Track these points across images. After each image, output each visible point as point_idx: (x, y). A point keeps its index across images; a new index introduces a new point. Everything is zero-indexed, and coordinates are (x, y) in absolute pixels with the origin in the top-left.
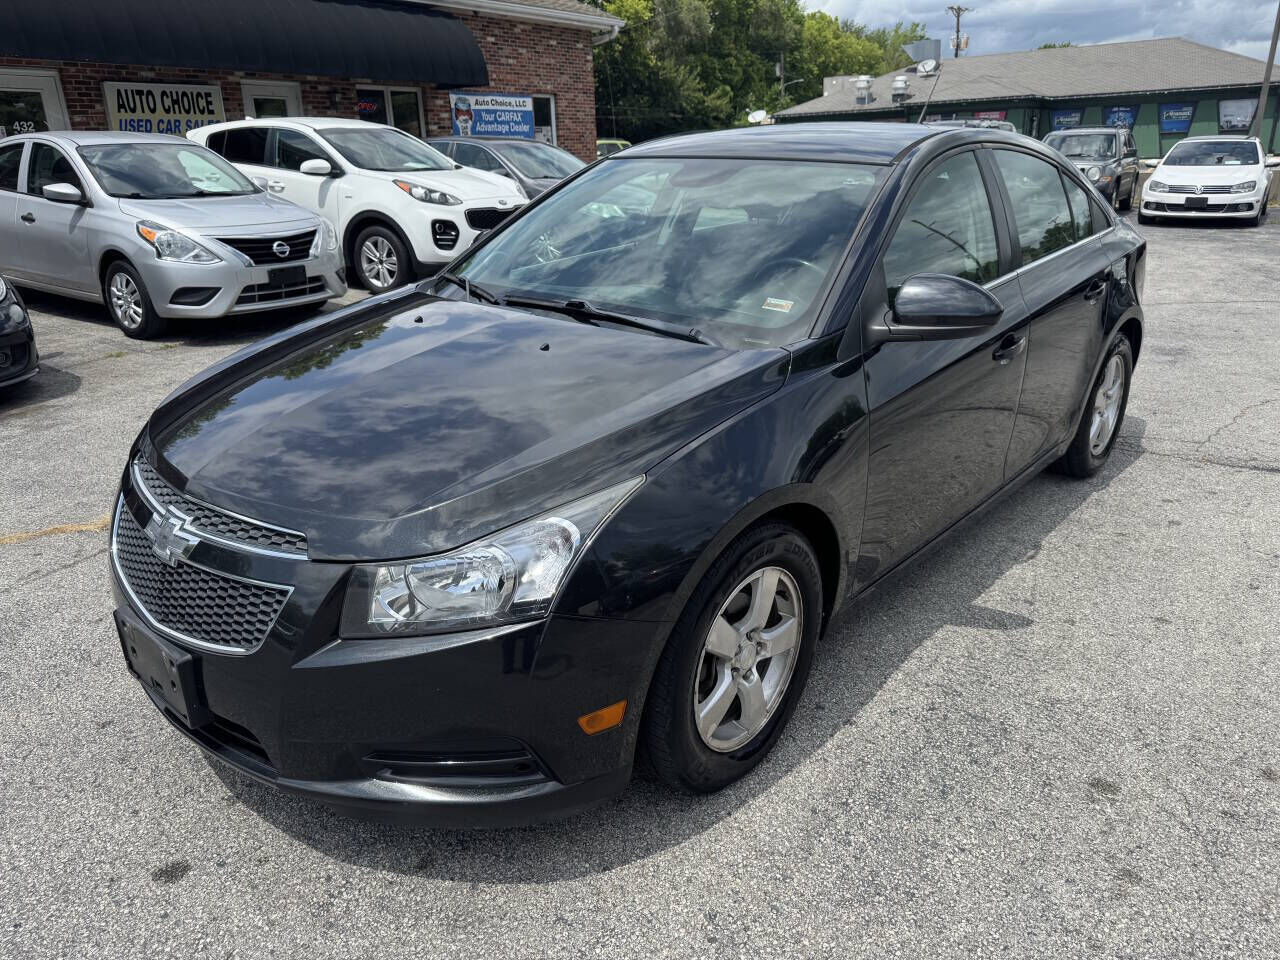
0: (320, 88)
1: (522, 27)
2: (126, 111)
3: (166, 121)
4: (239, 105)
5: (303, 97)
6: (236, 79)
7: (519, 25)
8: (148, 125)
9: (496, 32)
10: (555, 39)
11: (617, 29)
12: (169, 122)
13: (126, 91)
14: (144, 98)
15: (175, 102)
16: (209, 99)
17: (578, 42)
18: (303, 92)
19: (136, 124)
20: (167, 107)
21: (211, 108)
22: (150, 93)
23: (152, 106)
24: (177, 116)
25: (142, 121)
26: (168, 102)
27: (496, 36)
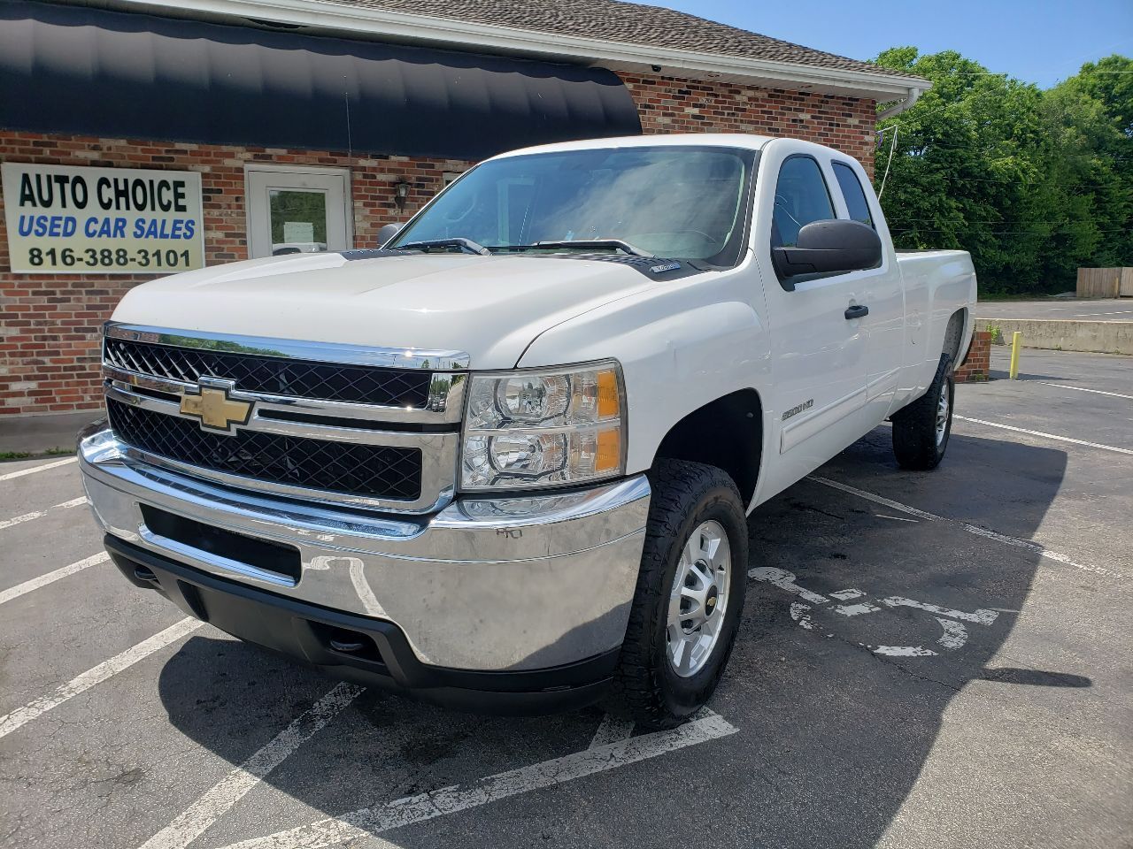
0: (381, 177)
1: (751, 93)
2: (34, 205)
3: (101, 222)
4: (237, 199)
5: (353, 190)
6: (238, 164)
7: (743, 92)
8: (70, 224)
9: (703, 100)
10: (808, 112)
11: (916, 94)
12: (107, 221)
13: (38, 177)
14: (68, 187)
15: (119, 194)
16: (180, 190)
17: (850, 116)
18: (353, 182)
19: (48, 224)
20: (106, 201)
21: (181, 202)
22: (79, 180)
23: (80, 198)
24: (123, 213)
25: (60, 219)
26: (108, 193)
27: (701, 106)
